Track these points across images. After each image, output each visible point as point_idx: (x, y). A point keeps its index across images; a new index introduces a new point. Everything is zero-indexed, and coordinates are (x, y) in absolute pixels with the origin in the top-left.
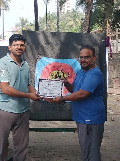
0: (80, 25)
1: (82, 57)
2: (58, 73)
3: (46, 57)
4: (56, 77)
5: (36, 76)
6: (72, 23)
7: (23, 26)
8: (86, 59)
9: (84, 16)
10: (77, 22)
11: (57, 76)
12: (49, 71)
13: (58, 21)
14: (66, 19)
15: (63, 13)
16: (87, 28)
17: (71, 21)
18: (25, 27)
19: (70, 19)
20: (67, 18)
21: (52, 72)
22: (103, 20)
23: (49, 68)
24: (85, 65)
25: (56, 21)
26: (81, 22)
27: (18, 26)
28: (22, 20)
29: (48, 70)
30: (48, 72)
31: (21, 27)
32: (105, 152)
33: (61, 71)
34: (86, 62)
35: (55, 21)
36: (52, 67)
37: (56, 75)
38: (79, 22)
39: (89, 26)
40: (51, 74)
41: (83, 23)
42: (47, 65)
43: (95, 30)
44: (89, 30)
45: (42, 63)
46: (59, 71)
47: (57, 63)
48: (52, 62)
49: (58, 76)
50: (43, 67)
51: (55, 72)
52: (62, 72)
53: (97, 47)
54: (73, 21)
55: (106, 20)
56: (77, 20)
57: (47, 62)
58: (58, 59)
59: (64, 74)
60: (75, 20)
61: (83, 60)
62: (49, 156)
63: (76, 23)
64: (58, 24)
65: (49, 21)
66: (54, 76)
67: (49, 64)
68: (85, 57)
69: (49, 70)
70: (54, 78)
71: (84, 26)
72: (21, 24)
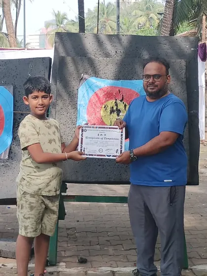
0: (156, 25)
1: (148, 76)
2: (117, 105)
3: (95, 76)
4: (112, 111)
5: (78, 108)
6: (142, 20)
7: (58, 25)
8: (155, 80)
9: (163, 8)
10: (151, 18)
11: (115, 108)
12: (100, 101)
13: (118, 17)
14: (133, 13)
15: (127, 3)
16: (169, 29)
17: (141, 16)
18: (62, 27)
19: (140, 13)
20: (134, 11)
21: (105, 102)
22: (197, 15)
23: (101, 95)
24: (153, 89)
25: (116, 16)
26: (159, 19)
27: (51, 27)
28: (57, 15)
29: (99, 98)
30: (98, 102)
31: (55, 27)
32: (196, 238)
33: (121, 101)
34: (156, 84)
35: (114, 18)
36: (105, 94)
37: (113, 107)
38: (155, 18)
39: (172, 25)
40: (103, 106)
41: (161, 21)
42: (96, 90)
43: (183, 33)
44: (173, 32)
45: (88, 87)
46: (118, 101)
47: (115, 87)
48: (106, 86)
49: (117, 109)
50: (91, 94)
51: (111, 103)
52: (123, 103)
53: (183, 60)
54: (145, 17)
55: (202, 16)
56: (152, 15)
57: (97, 86)
58: (116, 81)
59: (125, 106)
60: (148, 15)
61: (151, 80)
62: (100, 244)
63: (149, 21)
64: (118, 21)
65: (103, 16)
66: (109, 110)
67: (100, 89)
68: (154, 76)
69: (101, 99)
70: (109, 112)
71: (164, 26)
72: (55, 23)
